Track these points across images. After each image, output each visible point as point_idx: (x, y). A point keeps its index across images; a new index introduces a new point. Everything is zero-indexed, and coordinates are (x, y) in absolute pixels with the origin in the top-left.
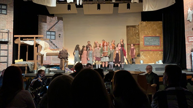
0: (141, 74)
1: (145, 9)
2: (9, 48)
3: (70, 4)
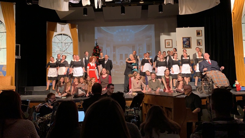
0: (178, 97)
1: (182, 12)
3: (86, 7)
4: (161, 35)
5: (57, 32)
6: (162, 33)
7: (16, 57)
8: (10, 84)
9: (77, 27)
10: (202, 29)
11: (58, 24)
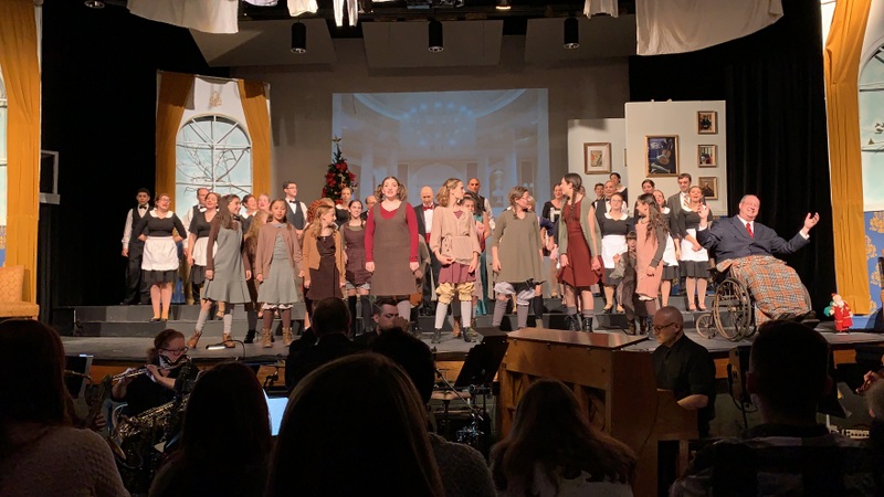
1: (646, 45)
3: (302, 22)
4: (573, 125)
5: (193, 108)
6: (577, 121)
7: (41, 197)
8: (19, 296)
9: (268, 93)
10: (718, 107)
11: (197, 79)
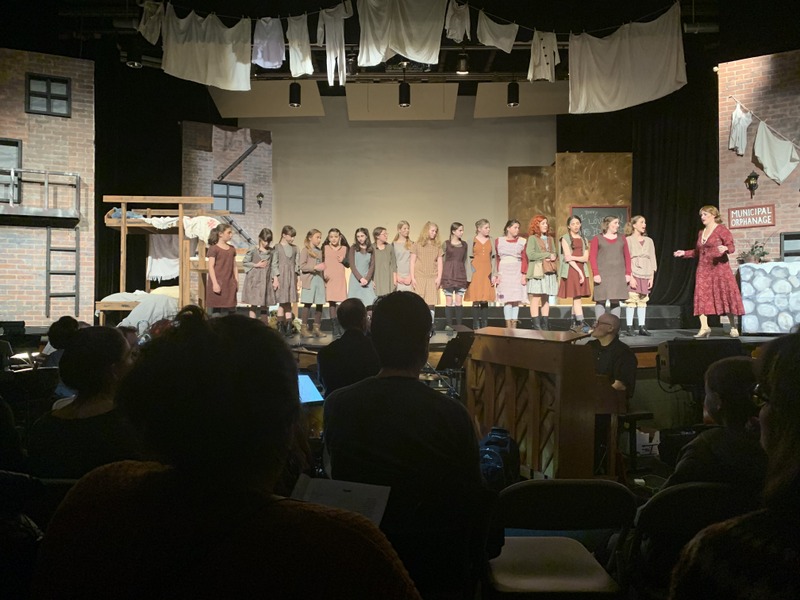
1: (577, 105)
2: (81, 242)
3: (297, 81)
